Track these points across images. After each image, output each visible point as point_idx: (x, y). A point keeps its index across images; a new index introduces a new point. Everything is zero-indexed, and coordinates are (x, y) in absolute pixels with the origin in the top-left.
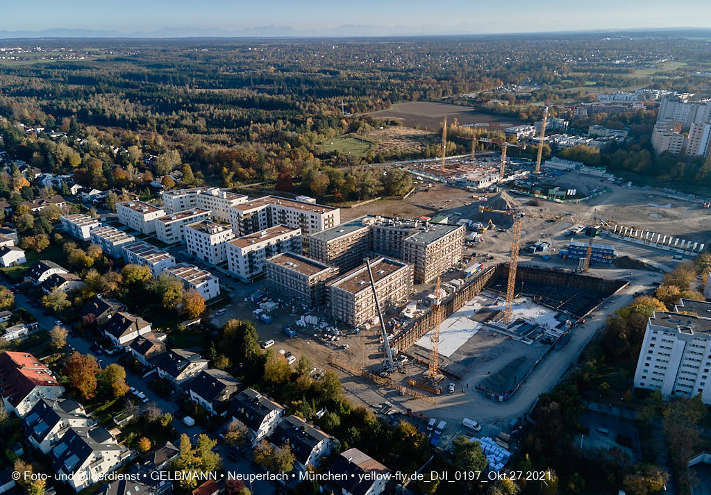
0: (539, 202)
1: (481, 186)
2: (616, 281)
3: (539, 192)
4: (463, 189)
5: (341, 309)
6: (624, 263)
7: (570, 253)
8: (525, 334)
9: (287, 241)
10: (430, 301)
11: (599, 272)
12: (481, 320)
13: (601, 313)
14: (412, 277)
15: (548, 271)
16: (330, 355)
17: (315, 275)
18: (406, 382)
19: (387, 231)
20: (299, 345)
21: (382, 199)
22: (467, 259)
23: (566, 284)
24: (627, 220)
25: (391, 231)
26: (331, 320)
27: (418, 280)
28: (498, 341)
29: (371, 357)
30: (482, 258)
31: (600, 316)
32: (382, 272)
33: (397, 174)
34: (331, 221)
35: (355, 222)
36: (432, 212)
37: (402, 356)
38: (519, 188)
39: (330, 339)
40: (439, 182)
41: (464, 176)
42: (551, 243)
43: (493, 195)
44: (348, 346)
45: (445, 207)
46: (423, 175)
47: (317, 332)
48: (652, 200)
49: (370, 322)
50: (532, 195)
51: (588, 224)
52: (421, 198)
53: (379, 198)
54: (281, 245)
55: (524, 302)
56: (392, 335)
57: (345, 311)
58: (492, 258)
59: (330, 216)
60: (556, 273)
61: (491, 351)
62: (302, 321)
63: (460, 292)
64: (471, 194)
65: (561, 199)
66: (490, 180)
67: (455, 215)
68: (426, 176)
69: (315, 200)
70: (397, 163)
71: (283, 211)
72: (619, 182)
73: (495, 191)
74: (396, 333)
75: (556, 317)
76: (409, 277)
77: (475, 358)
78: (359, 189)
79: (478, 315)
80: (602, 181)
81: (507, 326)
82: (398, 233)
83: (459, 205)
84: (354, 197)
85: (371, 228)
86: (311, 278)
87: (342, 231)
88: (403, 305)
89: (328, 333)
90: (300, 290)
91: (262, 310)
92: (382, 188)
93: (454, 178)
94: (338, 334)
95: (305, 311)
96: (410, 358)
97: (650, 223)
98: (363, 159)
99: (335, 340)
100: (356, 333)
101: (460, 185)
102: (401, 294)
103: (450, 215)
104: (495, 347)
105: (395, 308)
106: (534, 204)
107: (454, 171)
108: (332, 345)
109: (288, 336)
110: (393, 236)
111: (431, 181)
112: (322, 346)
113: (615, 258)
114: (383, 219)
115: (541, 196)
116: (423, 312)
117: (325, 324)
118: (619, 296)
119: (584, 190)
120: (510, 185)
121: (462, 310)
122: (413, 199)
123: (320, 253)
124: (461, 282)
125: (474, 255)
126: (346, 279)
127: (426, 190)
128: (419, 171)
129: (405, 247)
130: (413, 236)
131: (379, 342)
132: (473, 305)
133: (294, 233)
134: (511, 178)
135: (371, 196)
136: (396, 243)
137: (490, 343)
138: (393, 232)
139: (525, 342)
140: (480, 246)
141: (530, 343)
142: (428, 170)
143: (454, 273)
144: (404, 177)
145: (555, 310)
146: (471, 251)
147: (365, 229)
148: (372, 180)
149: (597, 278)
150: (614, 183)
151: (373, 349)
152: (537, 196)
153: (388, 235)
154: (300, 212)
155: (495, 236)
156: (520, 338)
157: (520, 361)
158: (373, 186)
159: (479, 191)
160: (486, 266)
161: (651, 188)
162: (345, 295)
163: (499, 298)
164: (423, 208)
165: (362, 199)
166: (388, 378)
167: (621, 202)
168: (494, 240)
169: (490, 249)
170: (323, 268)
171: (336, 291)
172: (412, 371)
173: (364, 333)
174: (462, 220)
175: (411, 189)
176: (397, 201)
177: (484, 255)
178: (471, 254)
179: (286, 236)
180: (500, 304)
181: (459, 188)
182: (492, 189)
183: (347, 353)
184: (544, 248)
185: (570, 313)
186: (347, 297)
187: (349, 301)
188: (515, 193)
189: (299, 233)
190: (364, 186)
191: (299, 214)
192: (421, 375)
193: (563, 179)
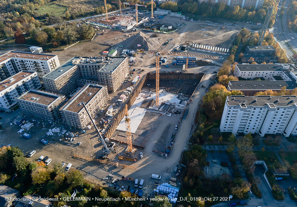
0: (157, 34)
1: (129, 28)
2: (200, 74)
3: (156, 29)
4: (120, 31)
5: (72, 122)
6: (201, 63)
7: (177, 62)
8: (167, 110)
9: (29, 81)
10: (119, 103)
11: (191, 70)
12: (145, 107)
13: (198, 93)
14: (107, 92)
15: (170, 74)
16: (72, 151)
17: (51, 104)
18: (117, 158)
19: (88, 66)
20: (52, 149)
21: (80, 42)
22: (131, 73)
23: (178, 78)
24: (196, 40)
25: (90, 66)
26: (68, 128)
27: (110, 91)
28: (156, 118)
29: (95, 146)
30: (138, 71)
31: (198, 95)
32: (91, 94)
33: (85, 28)
34: (54, 63)
35: (68, 63)
36: (108, 47)
37: (112, 143)
38: (146, 28)
39: (69, 141)
40: (108, 28)
41: (119, 23)
42: (167, 57)
43: (135, 33)
44: (81, 143)
45: (114, 43)
46: (98, 25)
47: (61, 137)
48: (202, 28)
49: (90, 124)
50: (153, 31)
51: (180, 44)
52: (100, 39)
53: (78, 42)
54: (26, 84)
55: (162, 92)
56: (104, 129)
57: (75, 122)
58: (143, 70)
59: (53, 61)
60: (174, 74)
61: (154, 125)
62: (50, 133)
63: (133, 94)
64: (124, 34)
65: (166, 31)
66: (132, 24)
67: (119, 47)
68: (100, 25)
69: (42, 48)
70: (84, 19)
71: (22, 61)
72: (188, 19)
73: (135, 31)
74: (106, 128)
75: (178, 98)
76: (106, 93)
77: (147, 130)
78: (66, 38)
79: (143, 105)
80: (181, 19)
81: (158, 108)
82: (94, 66)
83: (120, 41)
84: (64, 43)
85: (78, 66)
86: (49, 106)
87: (62, 70)
88: (105, 108)
89: (68, 137)
90: (45, 113)
91: (23, 130)
92: (79, 36)
93: (114, 25)
94: (74, 136)
95: (51, 124)
96: (116, 142)
97: (205, 40)
98: (64, 18)
99: (73, 140)
100: (83, 133)
101: (118, 29)
102: (103, 103)
103: (117, 48)
104: (155, 122)
105: (102, 111)
106: (154, 36)
107: (114, 21)
108: (72, 144)
109: (44, 144)
110: (92, 68)
111: (103, 28)
112: (66, 146)
113: (196, 61)
114: (84, 59)
115: (157, 31)
116: (117, 110)
117: (65, 131)
118: (202, 82)
119: (175, 25)
120: (141, 26)
121: (135, 103)
122: (97, 40)
123: (52, 86)
124: (132, 88)
125: (134, 70)
126: (71, 103)
127: (102, 34)
128: (96, 22)
129: (99, 75)
130: (102, 68)
131: (97, 136)
132: (140, 98)
133: (33, 75)
134: (141, 22)
135: (74, 42)
136: (94, 72)
137: (152, 120)
138: (91, 66)
139: (168, 115)
140: (136, 64)
141: (170, 115)
142: (100, 22)
143: (127, 83)
144: (89, 29)
145: (177, 94)
146: (132, 68)
147: (75, 67)
148: (72, 33)
149: (191, 74)
150: (186, 20)
151: (95, 141)
152: (155, 31)
153: (89, 68)
154: (33, 60)
155: (142, 57)
156: (165, 113)
157: (168, 127)
158: (73, 36)
159: (128, 32)
160: (141, 75)
161: (201, 21)
162: (72, 114)
163: (151, 92)
164: (103, 45)
165: (69, 44)
166: (107, 159)
167: (191, 30)
168: (141, 59)
169: (141, 65)
170: (55, 98)
171: (66, 113)
172: (119, 150)
173: (88, 132)
174: (124, 50)
175: (94, 34)
176: (88, 42)
177: (139, 70)
178: (132, 70)
179: (28, 78)
180: (152, 95)
181: (118, 31)
182: (134, 29)
183: (81, 147)
184: (165, 61)
185: (183, 94)
186: (74, 115)
187: (76, 117)
188: (145, 31)
189: (36, 74)
190: (68, 37)
191: (33, 62)
192: (124, 151)
193: (164, 21)
